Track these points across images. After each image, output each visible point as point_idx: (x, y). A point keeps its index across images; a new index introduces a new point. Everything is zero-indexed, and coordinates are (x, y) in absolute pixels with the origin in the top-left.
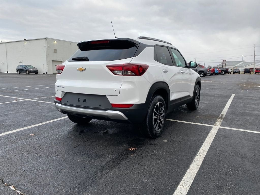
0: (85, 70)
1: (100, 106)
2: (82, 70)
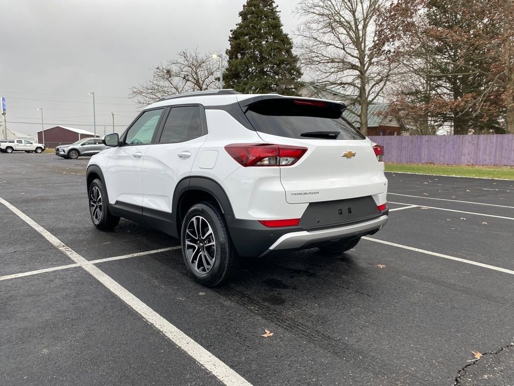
1: (370, 213)
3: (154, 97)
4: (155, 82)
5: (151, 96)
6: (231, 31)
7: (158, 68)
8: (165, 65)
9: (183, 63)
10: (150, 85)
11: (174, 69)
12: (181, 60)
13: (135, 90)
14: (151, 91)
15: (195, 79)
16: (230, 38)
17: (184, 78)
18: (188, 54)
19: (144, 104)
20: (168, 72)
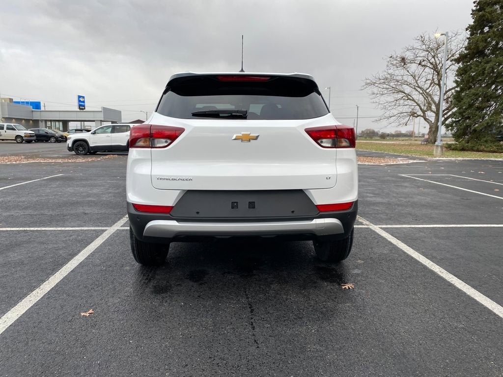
0: (256, 138)
1: (293, 212)
2: (248, 139)
3: (388, 87)
4: (390, 72)
5: (385, 86)
6: (474, 2)
7: (391, 57)
8: (399, 53)
9: (419, 48)
10: (382, 75)
11: (409, 55)
12: (418, 45)
13: (368, 81)
14: (383, 81)
15: (431, 64)
16: (473, 11)
17: (420, 64)
18: (427, 38)
19: (378, 95)
20: (403, 60)
